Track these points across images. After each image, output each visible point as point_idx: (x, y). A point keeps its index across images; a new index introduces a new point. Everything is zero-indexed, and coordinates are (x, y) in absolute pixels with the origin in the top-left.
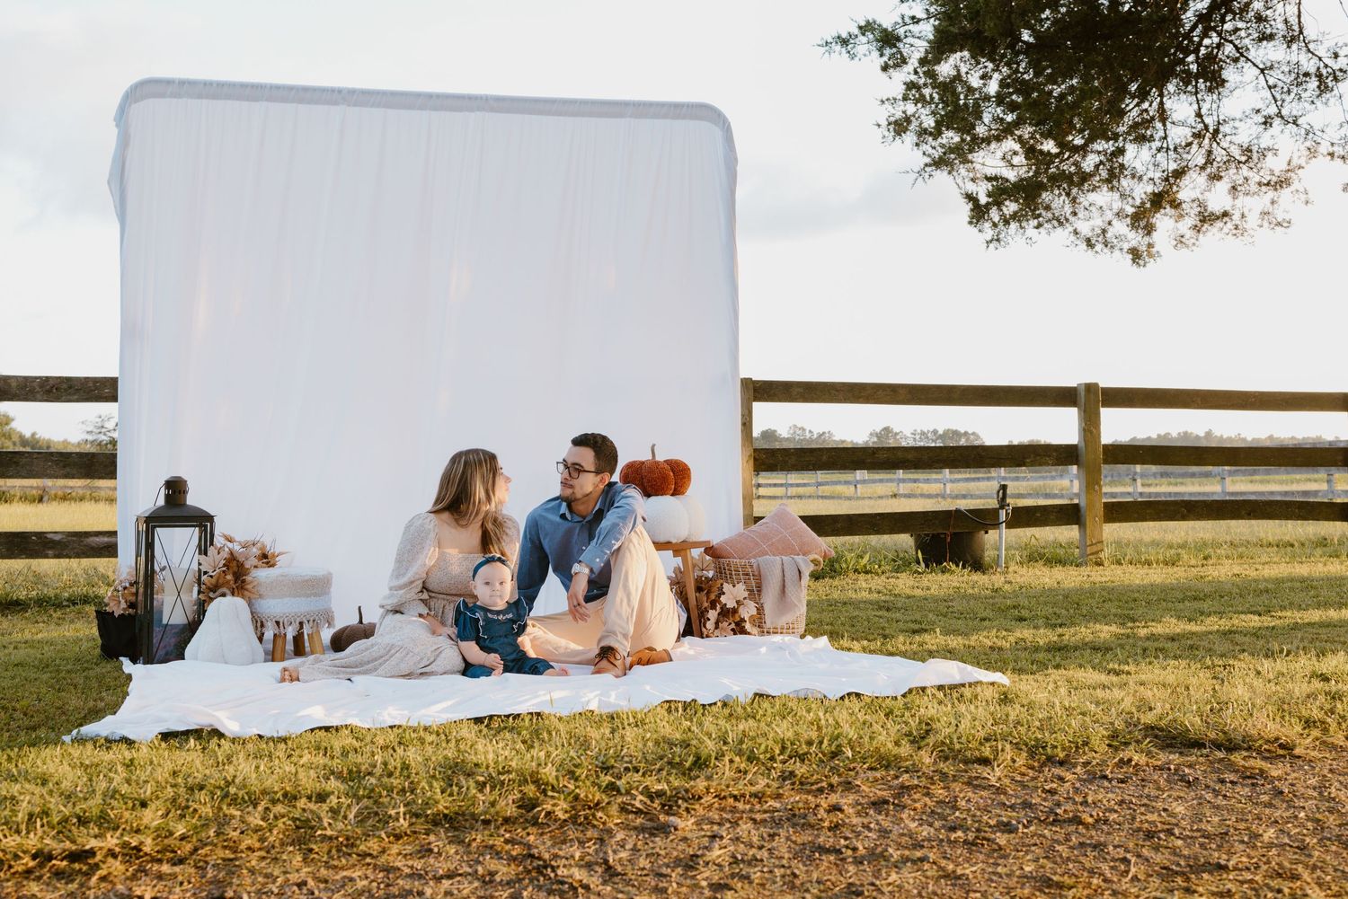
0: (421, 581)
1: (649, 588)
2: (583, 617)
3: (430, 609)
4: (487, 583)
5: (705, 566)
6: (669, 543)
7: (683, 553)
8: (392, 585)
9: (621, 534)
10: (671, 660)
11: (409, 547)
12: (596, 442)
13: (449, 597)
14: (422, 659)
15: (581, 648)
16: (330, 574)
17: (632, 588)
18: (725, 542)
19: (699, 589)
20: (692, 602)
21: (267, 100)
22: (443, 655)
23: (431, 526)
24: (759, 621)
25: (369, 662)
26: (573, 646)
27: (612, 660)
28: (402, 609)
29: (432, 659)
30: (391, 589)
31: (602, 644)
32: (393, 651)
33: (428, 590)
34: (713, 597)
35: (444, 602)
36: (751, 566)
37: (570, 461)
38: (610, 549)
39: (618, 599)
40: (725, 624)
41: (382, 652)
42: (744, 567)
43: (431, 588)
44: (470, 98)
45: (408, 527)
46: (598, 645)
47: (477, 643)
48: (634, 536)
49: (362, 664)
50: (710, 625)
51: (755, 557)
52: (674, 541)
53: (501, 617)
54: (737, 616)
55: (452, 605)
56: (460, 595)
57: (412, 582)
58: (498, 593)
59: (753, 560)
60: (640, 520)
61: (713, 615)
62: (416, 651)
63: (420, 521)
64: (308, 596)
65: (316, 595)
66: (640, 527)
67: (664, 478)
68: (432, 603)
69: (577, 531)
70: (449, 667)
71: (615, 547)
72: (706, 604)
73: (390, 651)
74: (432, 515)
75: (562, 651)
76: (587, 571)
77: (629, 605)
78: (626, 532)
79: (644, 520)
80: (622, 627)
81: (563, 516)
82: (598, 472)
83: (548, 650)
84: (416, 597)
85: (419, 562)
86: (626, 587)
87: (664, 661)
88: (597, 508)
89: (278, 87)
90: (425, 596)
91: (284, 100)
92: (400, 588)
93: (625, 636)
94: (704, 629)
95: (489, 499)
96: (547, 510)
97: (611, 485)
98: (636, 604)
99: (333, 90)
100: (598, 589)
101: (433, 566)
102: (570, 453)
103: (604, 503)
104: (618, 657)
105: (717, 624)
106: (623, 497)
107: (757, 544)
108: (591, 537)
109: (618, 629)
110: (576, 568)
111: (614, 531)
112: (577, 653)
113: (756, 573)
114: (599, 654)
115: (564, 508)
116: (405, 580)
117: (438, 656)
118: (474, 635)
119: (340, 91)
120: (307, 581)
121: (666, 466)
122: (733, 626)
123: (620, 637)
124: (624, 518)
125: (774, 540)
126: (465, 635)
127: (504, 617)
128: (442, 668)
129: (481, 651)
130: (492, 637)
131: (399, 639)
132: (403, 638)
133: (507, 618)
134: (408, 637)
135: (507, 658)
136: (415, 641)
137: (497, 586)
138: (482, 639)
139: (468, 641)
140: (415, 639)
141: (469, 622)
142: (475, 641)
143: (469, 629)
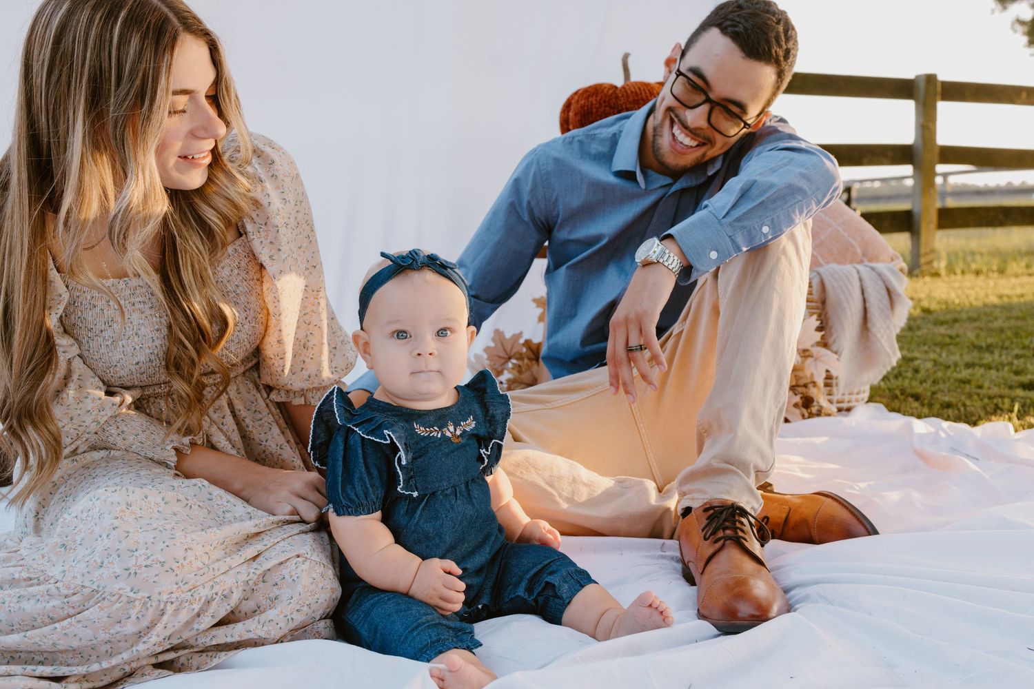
4: (401, 334)
47: (385, 520)
53: (450, 430)
58: (435, 363)
118: (376, 494)
125: (822, 237)
126: (348, 495)
127: (455, 430)
128: (282, 624)
129: (398, 547)
130: (434, 493)
131: (118, 569)
132: (131, 563)
133: (464, 431)
134: (149, 562)
135: (479, 571)
136: (178, 572)
137: (430, 343)
138: (402, 508)
139: (358, 513)
140: (174, 566)
141: (361, 456)
142: (378, 514)
143: (361, 479)
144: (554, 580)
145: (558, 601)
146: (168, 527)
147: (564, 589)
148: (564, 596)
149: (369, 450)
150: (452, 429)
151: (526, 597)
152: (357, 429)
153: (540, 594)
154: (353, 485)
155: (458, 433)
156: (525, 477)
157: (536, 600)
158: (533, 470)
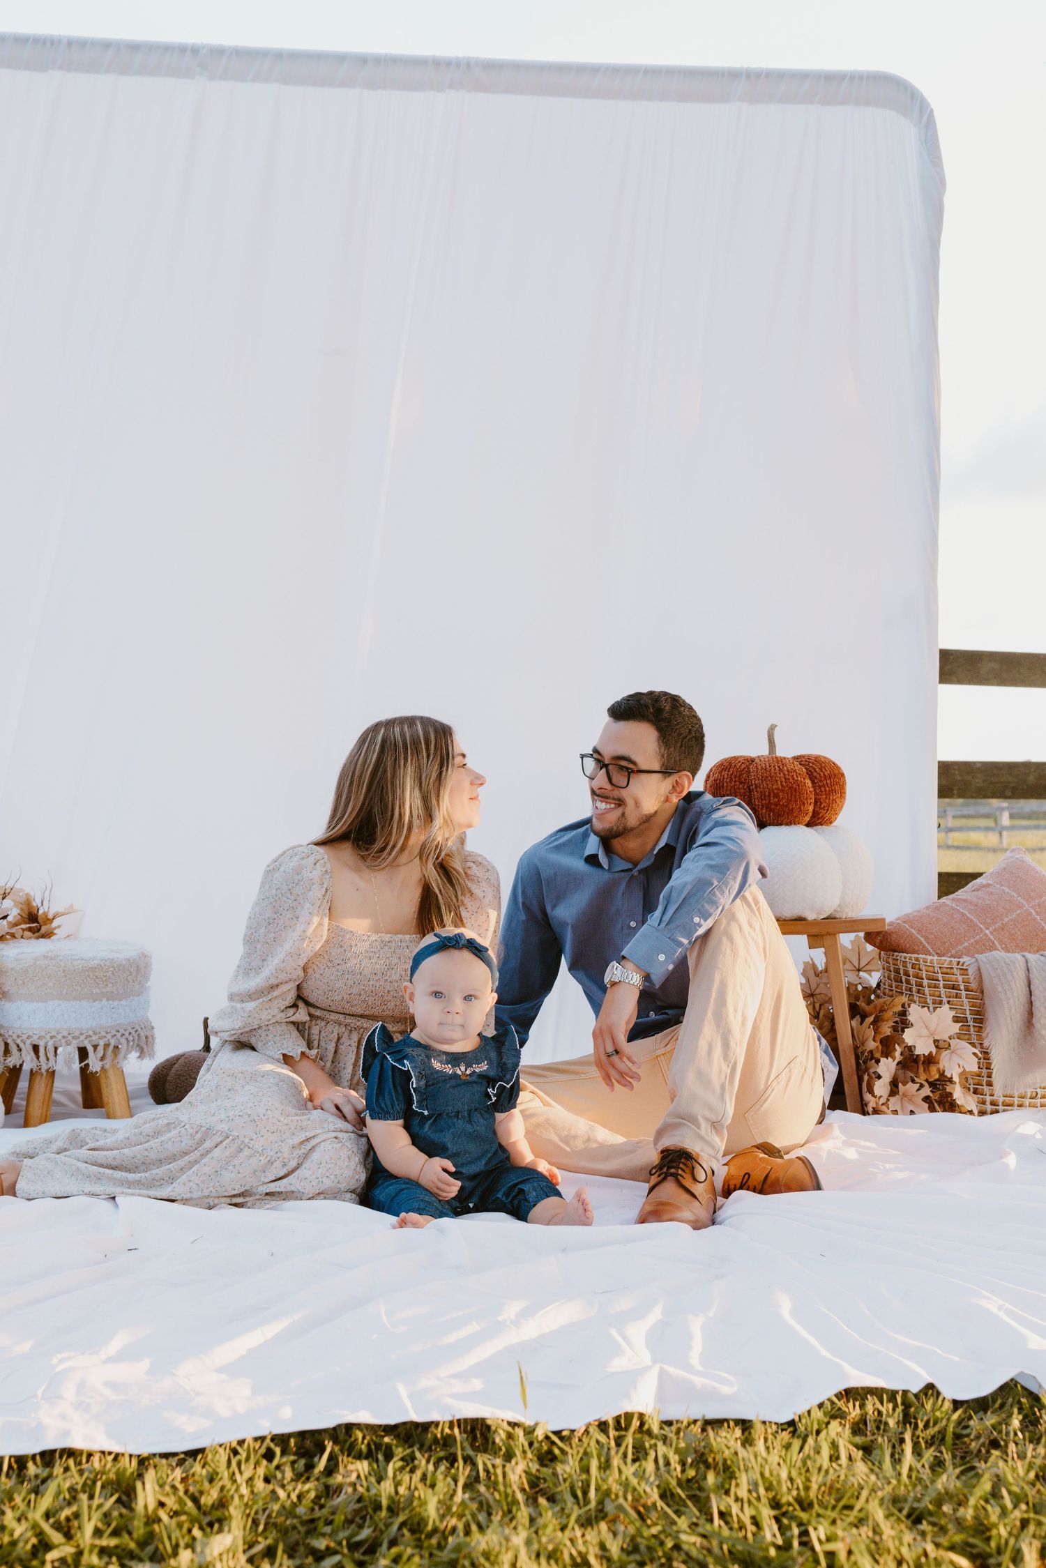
0: (293, 986)
1: (768, 1015)
2: (626, 1078)
3: (310, 1046)
4: (437, 994)
5: (863, 963)
6: (801, 919)
7: (827, 940)
8: (235, 989)
9: (714, 903)
10: (818, 1187)
11: (269, 913)
12: (659, 711)
13: (349, 1020)
14: (271, 1163)
15: (619, 1139)
16: (144, 956)
17: (734, 1021)
18: (908, 920)
19: (854, 1010)
20: (845, 1039)
21: (61, 68)
22: (315, 1156)
23: (317, 873)
24: (980, 1083)
25: (160, 1162)
26: (606, 1136)
27: (687, 1182)
28: (253, 1041)
29: (293, 1164)
30: (232, 998)
31: (668, 1142)
32: (208, 1144)
33: (307, 1003)
34: (886, 1030)
35: (337, 1030)
36: (964, 971)
37: (608, 753)
38: (688, 934)
39: (703, 1044)
40: (912, 1088)
41: (187, 1143)
42: (947, 972)
43: (312, 999)
44: (439, 64)
45: (270, 872)
46: (656, 1141)
47: (407, 1127)
48: (740, 909)
49: (145, 1165)
50: (881, 1087)
51: (968, 952)
52: (811, 916)
53: (461, 1070)
54: (933, 1069)
55: (355, 1037)
56: (374, 1018)
57: (273, 987)
58: (459, 1020)
59: (965, 959)
60: (754, 874)
61: (887, 1067)
62: (258, 1145)
63: (294, 862)
64: (96, 998)
65: (111, 997)
66: (754, 890)
67: (794, 791)
68: (315, 1030)
69: (622, 888)
70: (327, 1184)
71: (701, 931)
72: (872, 1045)
73: (202, 1141)
74: (321, 850)
75: (579, 1144)
76: (636, 979)
77: (726, 1057)
78: (725, 900)
79: (763, 873)
80: (711, 1109)
81: (592, 860)
82: (666, 771)
83: (551, 1142)
84: (280, 1017)
85: (287, 946)
86: (720, 1017)
87: (802, 1188)
88: (662, 844)
89: (83, 44)
90: (302, 1015)
91: (94, 67)
92: (251, 996)
93: (716, 1125)
94: (868, 1097)
95: (429, 816)
96: (559, 848)
97: (691, 798)
98: (740, 1054)
99: (182, 49)
100: (658, 1010)
101: (318, 955)
102: (605, 734)
103: (676, 833)
104: (702, 1177)
105: (894, 1084)
106: (718, 824)
107: (971, 925)
108: (649, 906)
109: (700, 1112)
110: (614, 972)
111: (700, 894)
112: (609, 1152)
113: (973, 985)
114: (660, 1167)
115: (593, 845)
116: (256, 982)
117: (306, 1156)
118: (399, 1106)
119: (195, 50)
120: (93, 969)
121: (797, 766)
122: (927, 1091)
123: (705, 1128)
124: (722, 870)
125: (1006, 920)
126: (380, 1104)
127: (466, 1070)
128: (314, 1183)
129: (413, 1147)
130: (440, 1115)
131: (223, 1117)
132: (231, 1114)
133: (474, 1072)
134: (241, 1114)
135: (472, 1178)
136: (258, 1123)
137: (459, 1004)
138: (416, 1122)
139: (385, 1119)
140: (256, 1118)
141: (390, 1076)
142: (401, 1122)
143: (390, 1093)
144: (526, 1187)
145: (527, 1204)
146: (261, 1094)
147: (532, 1196)
148: (531, 1200)
149: (397, 1074)
150: (463, 1068)
151: (504, 1199)
152: (388, 1057)
153: (514, 1198)
154: (384, 1097)
155: (468, 1072)
156: (544, 1136)
157: (511, 1202)
158: (552, 1130)
